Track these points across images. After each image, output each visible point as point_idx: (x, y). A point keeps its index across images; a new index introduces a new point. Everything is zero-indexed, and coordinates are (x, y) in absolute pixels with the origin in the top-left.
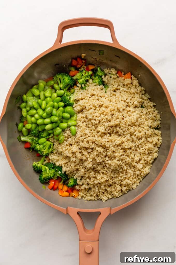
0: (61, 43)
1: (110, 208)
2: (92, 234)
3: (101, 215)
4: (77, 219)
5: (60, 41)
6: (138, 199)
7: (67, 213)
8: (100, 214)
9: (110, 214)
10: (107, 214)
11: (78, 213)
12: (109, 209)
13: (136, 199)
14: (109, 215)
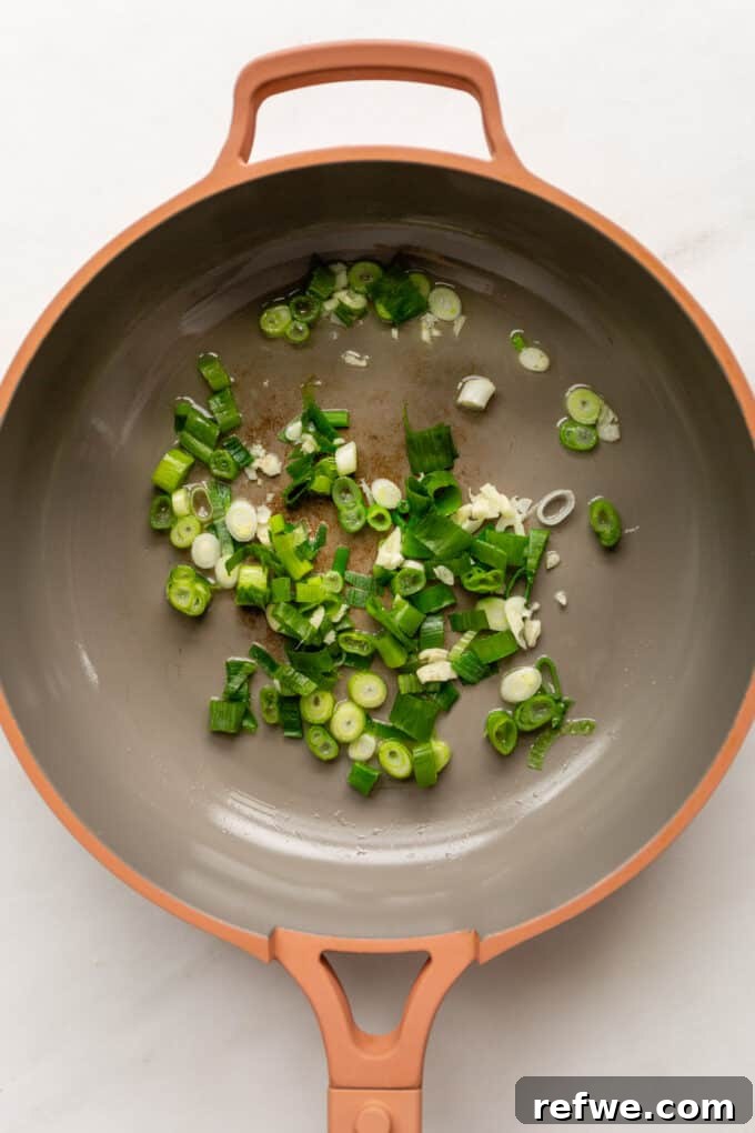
0: (246, 160)
1: (476, 934)
2: (387, 1056)
3: (431, 970)
4: (319, 982)
5: (245, 153)
6: (606, 893)
7: (274, 958)
8: (429, 960)
9: (475, 961)
10: (463, 962)
11: (323, 959)
12: (470, 938)
13: (595, 892)
14: (469, 966)
